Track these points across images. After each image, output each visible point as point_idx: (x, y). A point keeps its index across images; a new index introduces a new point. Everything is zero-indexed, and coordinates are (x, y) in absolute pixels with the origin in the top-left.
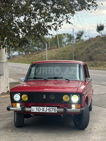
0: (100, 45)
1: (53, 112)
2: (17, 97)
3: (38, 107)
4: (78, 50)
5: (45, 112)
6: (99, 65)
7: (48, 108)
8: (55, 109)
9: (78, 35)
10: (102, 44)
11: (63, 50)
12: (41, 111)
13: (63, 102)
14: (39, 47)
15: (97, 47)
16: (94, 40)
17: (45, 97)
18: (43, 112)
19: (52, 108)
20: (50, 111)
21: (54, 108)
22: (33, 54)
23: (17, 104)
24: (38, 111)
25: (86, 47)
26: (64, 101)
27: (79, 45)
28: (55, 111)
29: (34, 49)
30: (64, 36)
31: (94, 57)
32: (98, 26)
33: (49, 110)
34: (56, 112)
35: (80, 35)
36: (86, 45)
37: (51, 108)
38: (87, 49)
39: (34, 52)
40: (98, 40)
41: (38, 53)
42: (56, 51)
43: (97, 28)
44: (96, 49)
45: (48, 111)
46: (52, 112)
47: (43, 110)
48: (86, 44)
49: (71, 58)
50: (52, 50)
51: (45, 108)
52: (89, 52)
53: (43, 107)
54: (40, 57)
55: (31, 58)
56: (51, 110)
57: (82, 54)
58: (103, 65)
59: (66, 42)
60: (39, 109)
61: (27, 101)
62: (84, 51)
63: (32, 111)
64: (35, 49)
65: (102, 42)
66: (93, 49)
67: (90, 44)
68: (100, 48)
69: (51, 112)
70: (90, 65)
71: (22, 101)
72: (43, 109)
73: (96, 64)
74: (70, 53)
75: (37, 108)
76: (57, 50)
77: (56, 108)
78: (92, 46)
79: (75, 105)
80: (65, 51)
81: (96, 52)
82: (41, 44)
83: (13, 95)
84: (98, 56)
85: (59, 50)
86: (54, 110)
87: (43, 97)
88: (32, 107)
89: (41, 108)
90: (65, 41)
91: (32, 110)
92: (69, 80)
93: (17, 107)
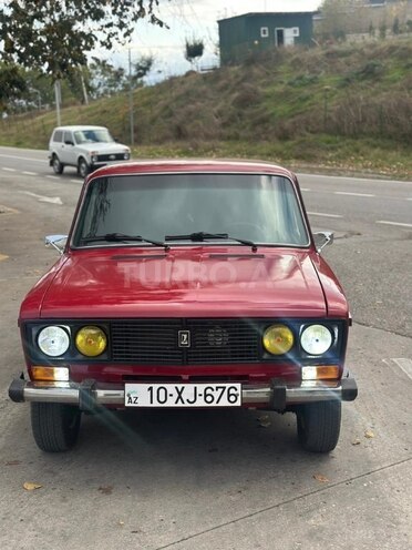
0: (199, 96)
1: (224, 403)
2: (54, 341)
3: (156, 387)
4: (142, 108)
5: (187, 405)
6: (206, 151)
7: (201, 387)
8: (232, 391)
9: (139, 68)
10: (204, 92)
11: (99, 109)
12: (171, 403)
13: (266, 356)
14: (30, 100)
15: (193, 102)
16: (183, 83)
17: (185, 340)
18: (180, 404)
19: (217, 388)
20: (209, 399)
21: (228, 385)
22: (16, 120)
23: (56, 369)
24: (156, 404)
25: (162, 102)
26: (267, 351)
27: (143, 96)
28: (232, 398)
29: (15, 104)
30: (94, 71)
31: (189, 128)
32: (187, 45)
33: (206, 396)
34: (238, 403)
35: (144, 67)
36: (161, 97)
37: (214, 386)
38: (167, 107)
39: (16, 112)
40: (194, 82)
41: (31, 117)
42: (81, 112)
43: (185, 49)
44: (191, 107)
45: (200, 403)
46: (220, 404)
47: (180, 397)
48: (160, 93)
49: (124, 129)
50: (70, 109)
51: (189, 389)
52: (171, 115)
53: (180, 386)
54: (36, 127)
55: (13, 130)
56: (216, 394)
57: (153, 121)
58: (214, 151)
59: (99, 86)
60: (162, 392)
61: (105, 357)
62: (156, 112)
63: (127, 405)
64: (20, 106)
65: (204, 87)
66: (182, 107)
67: (174, 94)
68: (199, 104)
69: (214, 404)
70: (179, 150)
71: (79, 357)
72: (180, 393)
73: (196, 147)
74: (121, 117)
75: (151, 389)
76: (84, 107)
77: (238, 386)
78: (177, 98)
79: (314, 368)
80: (105, 111)
81: (190, 113)
82: (35, 90)
83: (34, 332)
84: (198, 125)
85: (88, 110)
86: (229, 395)
87: (177, 339)
88: (129, 387)
89: (171, 388)
90: (96, 85)
91: (127, 399)
92: (254, 248)
93: (57, 384)
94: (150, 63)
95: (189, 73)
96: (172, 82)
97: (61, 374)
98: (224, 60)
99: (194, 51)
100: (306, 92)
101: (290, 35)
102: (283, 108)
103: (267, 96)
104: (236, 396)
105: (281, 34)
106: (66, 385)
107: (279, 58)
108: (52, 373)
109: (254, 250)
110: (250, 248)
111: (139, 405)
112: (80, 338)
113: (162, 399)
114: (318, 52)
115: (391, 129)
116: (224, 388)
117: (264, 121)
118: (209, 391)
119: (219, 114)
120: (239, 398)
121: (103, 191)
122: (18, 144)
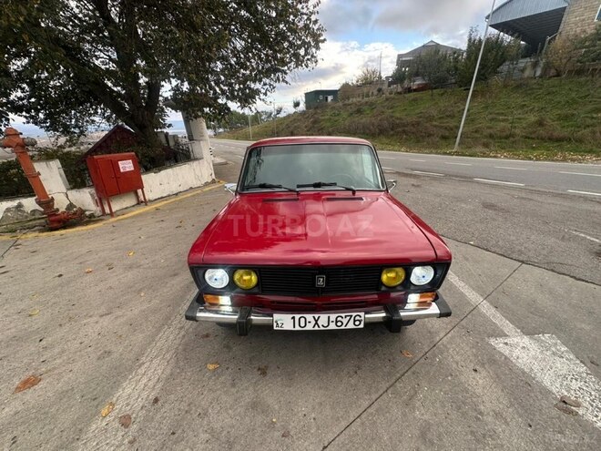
0: (298, 121)
1: (351, 326)
2: (218, 278)
3: (297, 316)
4: (279, 126)
5: (322, 328)
7: (333, 317)
8: (357, 318)
9: (277, 111)
12: (309, 327)
13: (383, 288)
17: (321, 282)
18: (316, 328)
19: (346, 316)
20: (339, 324)
21: (354, 314)
23: (220, 297)
24: (297, 328)
25: (286, 123)
26: (384, 285)
27: (279, 121)
28: (357, 323)
30: (263, 114)
32: (294, 102)
33: (337, 322)
34: (362, 326)
35: (279, 111)
37: (343, 315)
38: (287, 125)
40: (296, 115)
43: (293, 104)
44: (296, 124)
45: (332, 326)
46: (348, 327)
47: (316, 323)
50: (254, 126)
51: (323, 318)
52: (289, 127)
53: (316, 316)
56: (345, 321)
60: (303, 320)
61: (256, 290)
62: (284, 126)
63: (275, 328)
65: (300, 117)
66: (293, 124)
68: (298, 123)
69: (343, 327)
71: (238, 290)
72: (316, 321)
75: (293, 318)
77: (362, 314)
78: (291, 122)
79: (418, 295)
81: (296, 127)
86: (355, 321)
87: (314, 280)
88: (277, 316)
89: (309, 317)
91: (275, 324)
92: (354, 192)
93: (223, 308)
94: (281, 109)
95: (295, 112)
96: (289, 116)
97: (225, 301)
98: (307, 107)
99: (297, 104)
100: (336, 118)
101: (330, 98)
102: (328, 124)
103: (324, 120)
104: (360, 321)
105: (327, 98)
106: (230, 309)
107: (327, 106)
108: (218, 299)
109: (354, 194)
110: (351, 193)
111: (285, 328)
112: (237, 277)
113: (303, 324)
114: (341, 104)
115: (368, 131)
116: (351, 316)
117: (322, 129)
118: (339, 319)
119: (306, 127)
120: (362, 323)
121: (259, 154)
122: (237, 139)
